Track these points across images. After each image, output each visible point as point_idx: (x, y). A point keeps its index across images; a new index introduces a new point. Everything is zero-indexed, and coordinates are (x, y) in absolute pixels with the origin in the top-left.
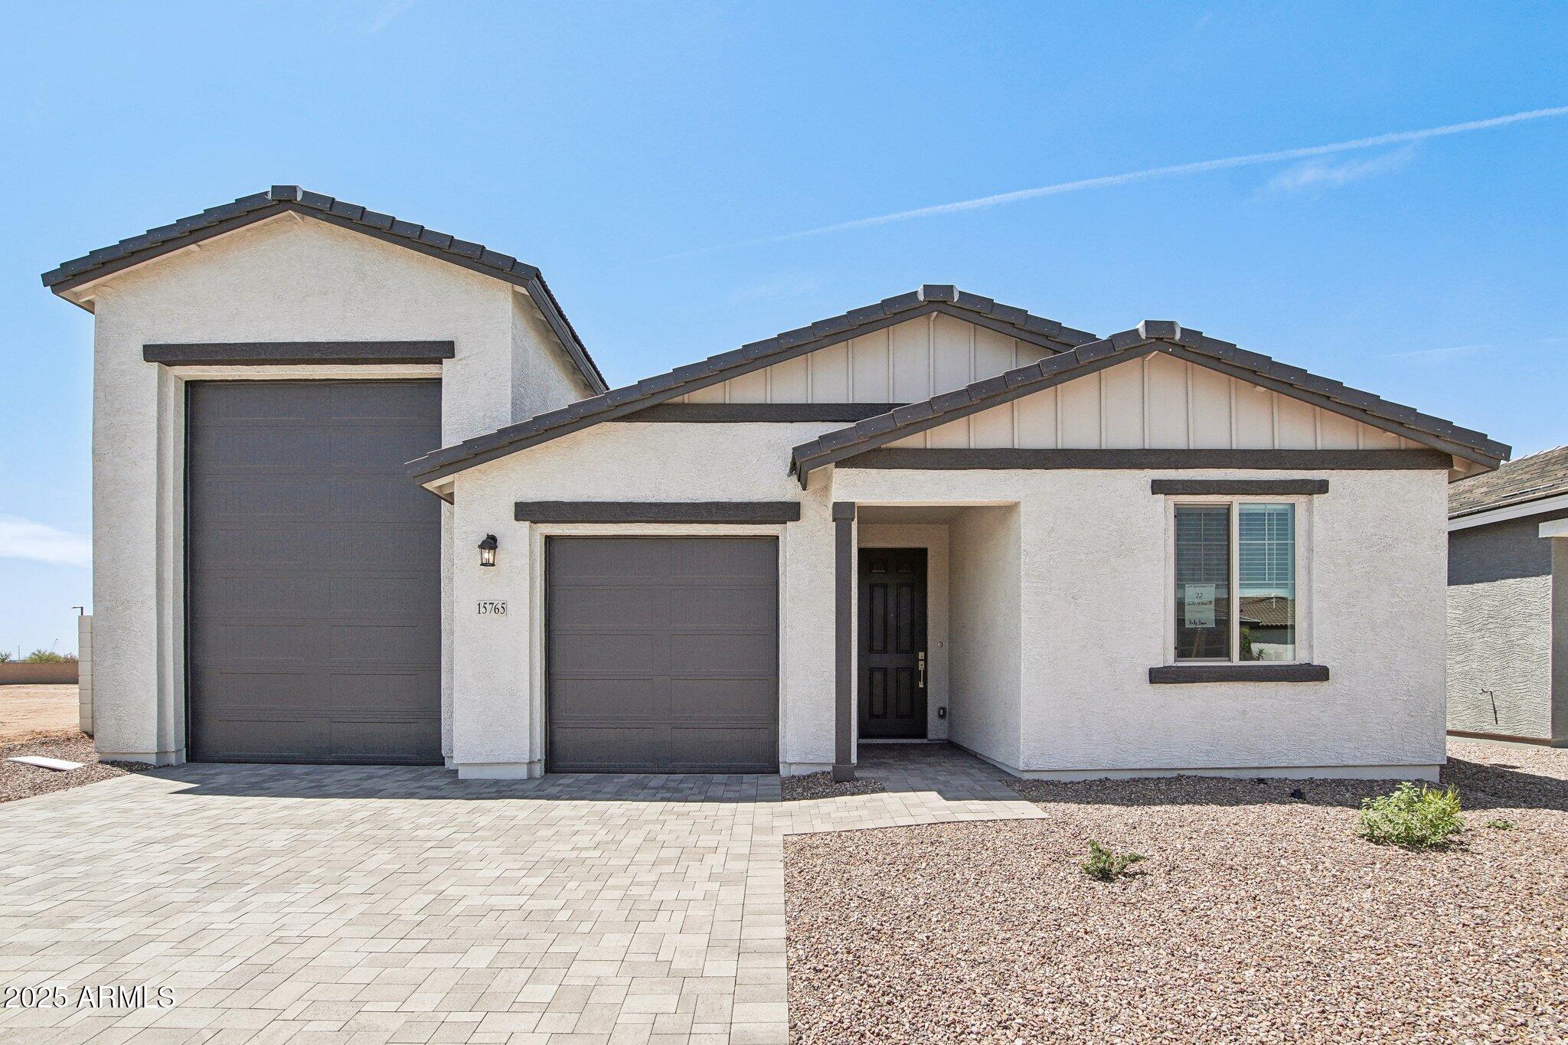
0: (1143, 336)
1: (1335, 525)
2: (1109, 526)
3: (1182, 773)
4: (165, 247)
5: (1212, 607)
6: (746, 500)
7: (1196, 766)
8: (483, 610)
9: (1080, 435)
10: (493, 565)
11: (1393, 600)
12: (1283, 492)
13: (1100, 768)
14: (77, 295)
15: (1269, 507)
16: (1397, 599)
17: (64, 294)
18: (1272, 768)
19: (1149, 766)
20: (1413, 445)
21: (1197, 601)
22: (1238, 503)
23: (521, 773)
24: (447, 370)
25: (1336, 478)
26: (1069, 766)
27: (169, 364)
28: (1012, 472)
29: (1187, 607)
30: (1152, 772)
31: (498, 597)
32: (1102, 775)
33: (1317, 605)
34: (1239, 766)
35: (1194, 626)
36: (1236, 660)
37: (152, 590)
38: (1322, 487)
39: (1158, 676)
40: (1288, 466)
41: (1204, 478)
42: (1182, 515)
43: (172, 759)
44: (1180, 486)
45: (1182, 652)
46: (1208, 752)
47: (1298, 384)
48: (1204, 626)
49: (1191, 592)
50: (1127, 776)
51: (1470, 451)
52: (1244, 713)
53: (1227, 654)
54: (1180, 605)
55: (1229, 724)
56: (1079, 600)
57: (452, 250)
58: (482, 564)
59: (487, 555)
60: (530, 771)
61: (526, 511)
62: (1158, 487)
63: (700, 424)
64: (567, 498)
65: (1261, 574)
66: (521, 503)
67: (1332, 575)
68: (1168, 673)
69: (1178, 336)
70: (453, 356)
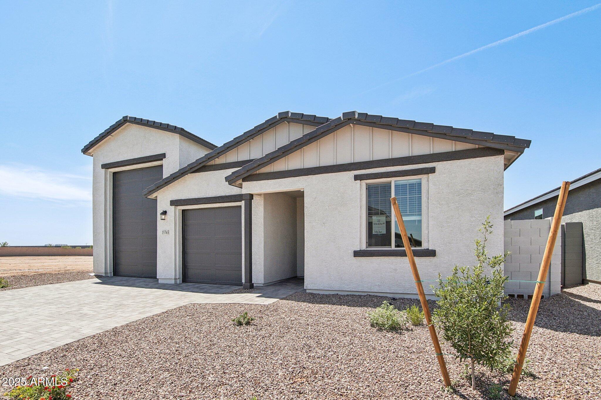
0: (342, 119)
1: (440, 187)
2: (337, 195)
3: (369, 293)
4: (103, 138)
5: (385, 225)
6: (230, 194)
7: (374, 291)
8: (163, 233)
9: (327, 161)
10: (164, 220)
11: (472, 219)
12: (411, 174)
13: (334, 290)
14: (90, 153)
15: (409, 181)
16: (474, 219)
17: (86, 153)
18: (409, 294)
19: (354, 290)
20: (477, 146)
21: (378, 223)
22: (393, 181)
23: (173, 282)
24: (164, 162)
25: (439, 166)
26: (322, 288)
27: (108, 168)
28: (301, 177)
29: (373, 225)
30: (356, 292)
31: (167, 229)
32: (336, 293)
33: (431, 223)
34: (393, 292)
35: (376, 233)
36: (393, 247)
37: (103, 230)
38: (432, 170)
39: (357, 254)
40: (414, 163)
41: (377, 172)
42: (369, 188)
43: (109, 275)
44: (365, 177)
45: (369, 244)
46: (379, 286)
47: (411, 127)
48: (381, 233)
49: (375, 218)
50: (346, 293)
51: (506, 145)
52: (396, 270)
53: (390, 244)
54: (370, 225)
55: (389, 274)
56: (326, 225)
57: (161, 127)
58: (161, 219)
59: (163, 217)
60: (176, 282)
61: (174, 203)
62: (357, 178)
63: (218, 171)
64: (183, 198)
65: (406, 210)
66: (172, 200)
67: (438, 209)
68: (360, 253)
69: (356, 116)
70: (165, 157)
